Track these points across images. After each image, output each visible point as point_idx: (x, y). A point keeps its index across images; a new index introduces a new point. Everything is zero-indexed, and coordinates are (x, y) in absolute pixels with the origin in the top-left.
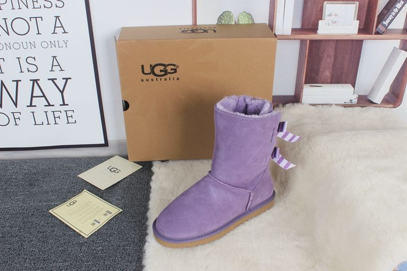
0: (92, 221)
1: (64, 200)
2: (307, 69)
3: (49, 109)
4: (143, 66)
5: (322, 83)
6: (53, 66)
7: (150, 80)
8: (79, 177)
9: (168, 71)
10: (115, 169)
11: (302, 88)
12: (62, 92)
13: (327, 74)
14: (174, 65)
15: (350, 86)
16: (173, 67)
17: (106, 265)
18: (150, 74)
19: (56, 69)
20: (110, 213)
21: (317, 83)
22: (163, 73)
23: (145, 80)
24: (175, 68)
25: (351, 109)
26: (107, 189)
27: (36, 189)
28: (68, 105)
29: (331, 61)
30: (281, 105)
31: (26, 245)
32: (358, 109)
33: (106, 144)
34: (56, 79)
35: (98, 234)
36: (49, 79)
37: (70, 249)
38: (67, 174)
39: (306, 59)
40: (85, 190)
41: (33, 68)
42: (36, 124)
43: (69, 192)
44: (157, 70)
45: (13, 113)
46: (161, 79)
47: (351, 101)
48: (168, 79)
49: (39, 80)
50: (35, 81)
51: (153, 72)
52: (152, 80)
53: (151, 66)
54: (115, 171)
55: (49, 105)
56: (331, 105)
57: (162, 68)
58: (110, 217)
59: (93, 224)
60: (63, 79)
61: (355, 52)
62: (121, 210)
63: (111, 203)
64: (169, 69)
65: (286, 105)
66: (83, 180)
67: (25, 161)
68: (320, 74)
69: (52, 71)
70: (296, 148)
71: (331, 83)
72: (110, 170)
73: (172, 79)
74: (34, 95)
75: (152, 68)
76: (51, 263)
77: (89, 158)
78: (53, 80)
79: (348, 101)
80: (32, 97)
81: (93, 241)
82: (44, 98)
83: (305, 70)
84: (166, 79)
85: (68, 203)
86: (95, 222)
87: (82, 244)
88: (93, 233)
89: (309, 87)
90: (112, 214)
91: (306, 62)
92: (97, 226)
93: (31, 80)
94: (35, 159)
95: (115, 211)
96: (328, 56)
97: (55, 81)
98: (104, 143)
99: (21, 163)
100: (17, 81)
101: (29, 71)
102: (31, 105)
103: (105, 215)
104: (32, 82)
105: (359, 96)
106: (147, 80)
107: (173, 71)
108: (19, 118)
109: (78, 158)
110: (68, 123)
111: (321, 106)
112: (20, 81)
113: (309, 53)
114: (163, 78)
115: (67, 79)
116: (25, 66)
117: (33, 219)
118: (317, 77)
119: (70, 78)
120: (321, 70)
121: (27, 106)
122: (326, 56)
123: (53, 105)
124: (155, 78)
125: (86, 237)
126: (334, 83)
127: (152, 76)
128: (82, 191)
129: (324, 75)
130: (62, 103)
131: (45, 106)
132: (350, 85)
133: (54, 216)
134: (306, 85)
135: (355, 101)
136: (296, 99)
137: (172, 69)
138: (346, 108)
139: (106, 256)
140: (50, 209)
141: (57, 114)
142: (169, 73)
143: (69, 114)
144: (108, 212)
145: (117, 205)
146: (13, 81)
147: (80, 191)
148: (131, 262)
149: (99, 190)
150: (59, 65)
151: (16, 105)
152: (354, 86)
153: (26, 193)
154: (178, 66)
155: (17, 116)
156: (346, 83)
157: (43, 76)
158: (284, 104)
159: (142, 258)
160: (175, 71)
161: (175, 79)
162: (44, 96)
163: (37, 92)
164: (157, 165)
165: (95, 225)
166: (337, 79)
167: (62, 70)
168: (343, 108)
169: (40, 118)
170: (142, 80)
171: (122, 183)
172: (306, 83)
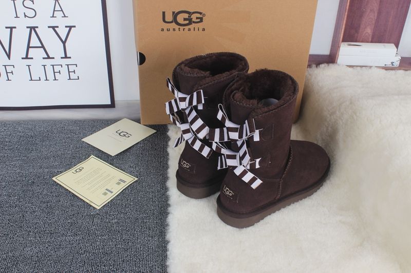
0: (104, 190)
1: (68, 167)
2: (346, 25)
3: (48, 62)
4: (164, 13)
5: (362, 42)
6: (54, 11)
7: (171, 30)
8: (83, 141)
9: (193, 20)
10: (125, 134)
11: (339, 47)
12: (64, 43)
13: (369, 31)
14: (200, 13)
15: (393, 46)
16: (199, 15)
17: (124, 240)
18: (172, 22)
19: (59, 14)
20: (124, 182)
21: (356, 41)
22: (187, 22)
23: (165, 30)
24: (201, 16)
25: (393, 72)
26: (117, 155)
27: (34, 153)
28: (70, 58)
29: (374, 16)
30: (314, 66)
31: (28, 216)
32: (401, 72)
33: (112, 105)
34: (57, 27)
35: (111, 204)
36: (49, 27)
37: (80, 221)
38: (69, 137)
39: (346, 13)
40: (92, 156)
41: (30, 13)
42: (31, 80)
43: (74, 158)
44: (180, 18)
45: (5, 66)
46: (184, 29)
47: (392, 63)
48: (192, 30)
49: (37, 27)
50: (33, 29)
51: (175, 20)
52: (174, 30)
53: (173, 13)
54: (125, 135)
55: (49, 57)
56: (371, 67)
57: (186, 16)
58: (123, 186)
59: (105, 194)
60: (66, 27)
61: (402, 7)
62: (136, 179)
63: (124, 171)
64: (194, 17)
65: (321, 65)
66: (88, 144)
67: (19, 123)
68: (360, 31)
69: (53, 17)
70: (338, 112)
71: (372, 42)
72: (120, 134)
73: (196, 29)
74: (31, 46)
75: (175, 15)
76: (59, 237)
77: (94, 121)
78: (54, 28)
79: (389, 64)
80: (29, 47)
81: (107, 213)
82: (42, 49)
83: (344, 26)
84: (189, 30)
85: (73, 170)
86: (107, 192)
87: (94, 216)
88: (105, 203)
89: (346, 45)
90: (126, 183)
91: (346, 16)
92: (110, 197)
93: (27, 27)
94: (30, 121)
95: (129, 179)
96: (371, 10)
97: (56, 29)
98: (110, 103)
99: (15, 125)
100: (11, 28)
101: (25, 16)
102: (27, 58)
103: (118, 184)
104: (29, 29)
105: (402, 58)
106: (168, 30)
107: (199, 20)
108: (12, 72)
109: (80, 121)
110: (70, 79)
111: (359, 68)
112: (15, 28)
113: (351, 5)
114: (187, 28)
115: (70, 27)
116: (21, 10)
117: (35, 187)
118: (356, 35)
119: (75, 27)
120: (362, 26)
121: (23, 58)
122: (369, 11)
123: (53, 58)
124: (177, 27)
125: (98, 208)
126: (375, 42)
127: (174, 25)
128: (89, 157)
129: (365, 32)
130: (64, 56)
131: (44, 58)
132: (393, 44)
133: (58, 184)
134: (343, 43)
135: (397, 64)
136: (331, 59)
137: (197, 18)
138: (389, 71)
139: (122, 230)
140: (53, 176)
141: (57, 69)
142: (194, 22)
143: (72, 68)
144: (121, 180)
145: (131, 173)
146: (6, 28)
147: (87, 157)
148: (152, 237)
149: (108, 156)
150: (62, 10)
151: (9, 56)
152: (397, 46)
153: (23, 158)
154: (204, 15)
155: (9, 69)
156: (389, 43)
157: (43, 23)
158: (318, 64)
159: (165, 233)
160: (201, 20)
161: (201, 29)
162: (43, 47)
163: (35, 42)
164: (174, 129)
165: (107, 195)
166: (379, 38)
167: (65, 16)
168: (384, 71)
169: (38, 72)
170: (163, 30)
171: (135, 148)
172: (344, 41)
